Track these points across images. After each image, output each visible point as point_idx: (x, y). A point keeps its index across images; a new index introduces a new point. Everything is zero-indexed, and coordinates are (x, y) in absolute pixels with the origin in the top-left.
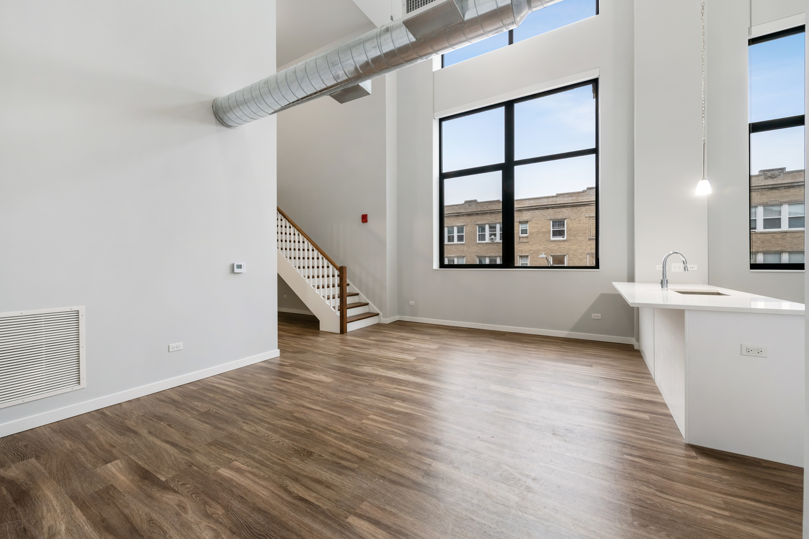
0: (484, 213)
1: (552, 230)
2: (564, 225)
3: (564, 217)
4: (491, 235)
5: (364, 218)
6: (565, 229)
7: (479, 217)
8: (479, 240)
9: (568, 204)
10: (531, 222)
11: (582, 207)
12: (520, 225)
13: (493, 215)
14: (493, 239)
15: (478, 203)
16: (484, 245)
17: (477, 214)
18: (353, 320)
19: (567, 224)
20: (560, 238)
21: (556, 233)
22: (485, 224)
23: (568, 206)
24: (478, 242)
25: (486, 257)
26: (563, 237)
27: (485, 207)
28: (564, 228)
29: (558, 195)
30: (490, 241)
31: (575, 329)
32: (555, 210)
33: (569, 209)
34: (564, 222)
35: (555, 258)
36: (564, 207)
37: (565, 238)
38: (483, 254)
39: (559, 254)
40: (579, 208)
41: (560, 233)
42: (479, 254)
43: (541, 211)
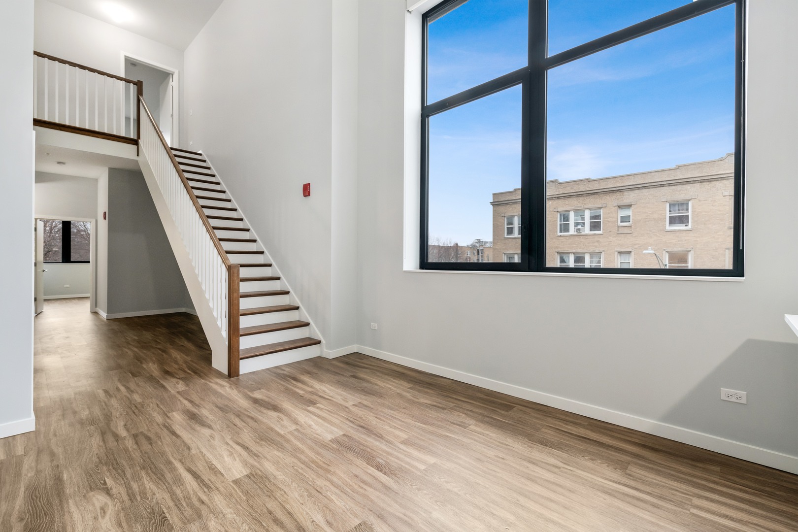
0: (569, 196)
1: (668, 215)
2: (687, 209)
3: (688, 197)
4: (577, 224)
5: (307, 190)
6: (690, 214)
7: (560, 202)
8: (561, 231)
9: (695, 179)
10: (635, 206)
11: (718, 182)
12: (620, 211)
13: (581, 198)
14: (579, 229)
15: (560, 183)
16: (568, 238)
17: (558, 198)
18: (258, 353)
19: (692, 207)
20: (682, 227)
21: (673, 220)
22: (569, 211)
23: (694, 182)
24: (559, 234)
25: (569, 253)
26: (686, 226)
27: (569, 188)
28: (688, 212)
29: (678, 168)
30: (576, 233)
31: (671, 417)
32: (673, 187)
33: (697, 186)
34: (687, 204)
35: (673, 256)
36: (688, 183)
37: (689, 227)
38: (566, 250)
39: (680, 249)
40: (712, 184)
41: (683, 220)
42: (560, 250)
43: (652, 191)
